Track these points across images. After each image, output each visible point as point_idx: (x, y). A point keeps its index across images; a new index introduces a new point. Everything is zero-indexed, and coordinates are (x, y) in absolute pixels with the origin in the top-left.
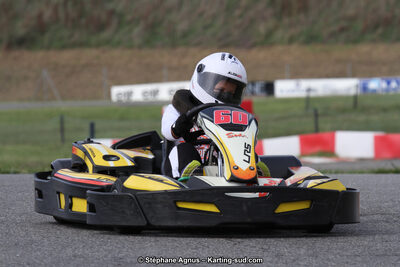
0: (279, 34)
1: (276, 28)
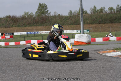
0: (14, 25)
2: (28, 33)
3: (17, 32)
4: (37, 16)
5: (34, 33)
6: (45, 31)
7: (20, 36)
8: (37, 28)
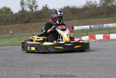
1: (73, 17)
2: (92, 26)
3: (78, 25)
4: (103, 5)
5: (99, 26)
6: (113, 23)
7: (82, 31)
8: (102, 20)
